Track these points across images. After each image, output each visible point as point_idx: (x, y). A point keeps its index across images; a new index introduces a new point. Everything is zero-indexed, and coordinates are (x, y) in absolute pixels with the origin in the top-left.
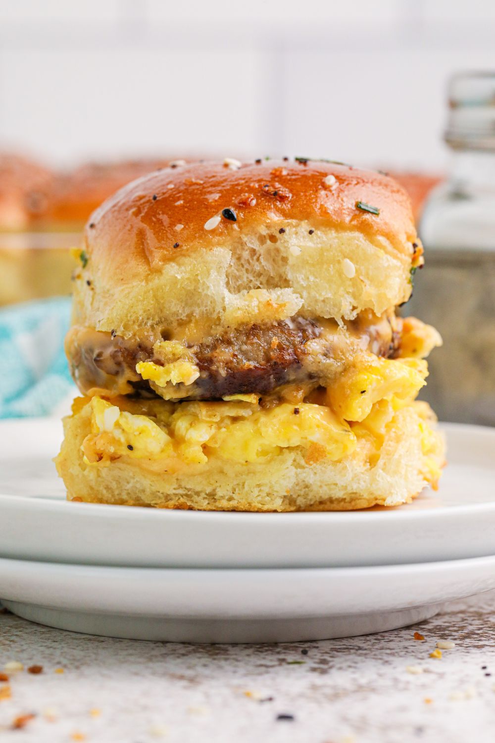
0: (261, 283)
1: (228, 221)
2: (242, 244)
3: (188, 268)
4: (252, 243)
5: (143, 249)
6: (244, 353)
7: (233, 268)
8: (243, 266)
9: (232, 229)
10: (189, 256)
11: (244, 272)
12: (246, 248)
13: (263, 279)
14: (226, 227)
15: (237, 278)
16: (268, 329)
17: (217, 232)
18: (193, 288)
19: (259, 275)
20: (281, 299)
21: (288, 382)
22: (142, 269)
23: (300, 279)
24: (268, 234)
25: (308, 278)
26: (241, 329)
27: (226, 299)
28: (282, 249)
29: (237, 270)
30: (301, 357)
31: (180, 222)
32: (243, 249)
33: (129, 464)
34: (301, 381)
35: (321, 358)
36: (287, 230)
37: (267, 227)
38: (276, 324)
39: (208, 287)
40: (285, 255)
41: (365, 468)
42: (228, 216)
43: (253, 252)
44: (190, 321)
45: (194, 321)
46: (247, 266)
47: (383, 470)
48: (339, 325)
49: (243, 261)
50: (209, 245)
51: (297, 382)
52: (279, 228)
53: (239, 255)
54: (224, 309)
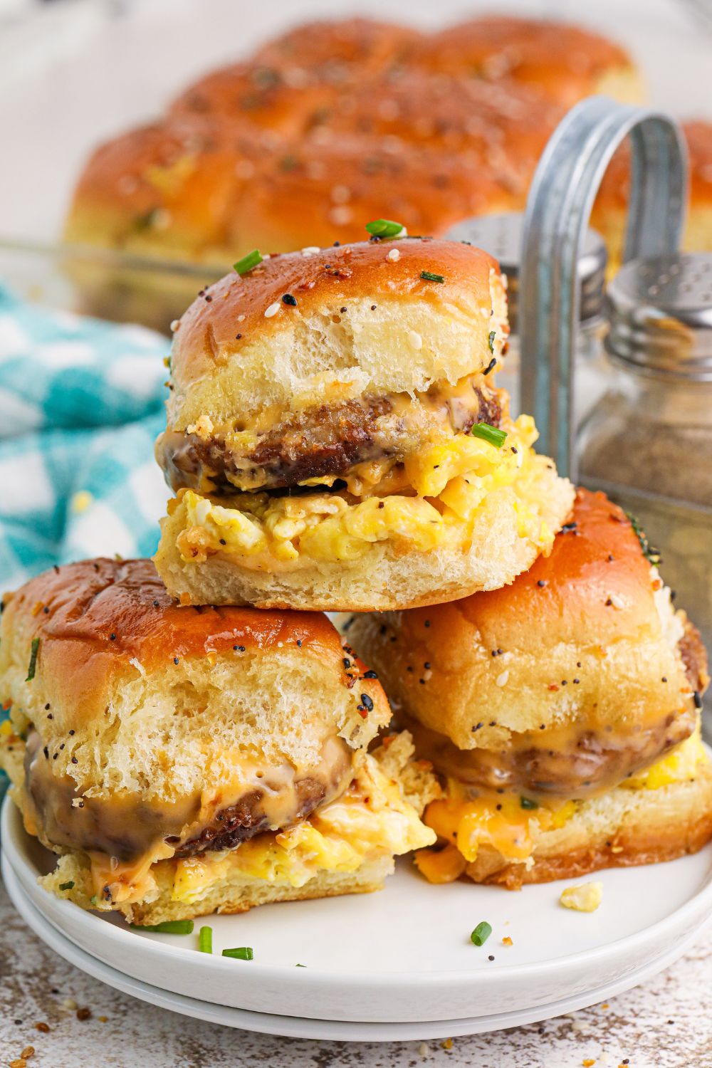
0: (330, 366)
1: (288, 306)
2: (306, 327)
3: (252, 358)
4: (316, 326)
5: (210, 345)
6: (315, 435)
7: (298, 353)
8: (309, 350)
9: (293, 314)
10: (253, 345)
11: (311, 355)
12: (310, 331)
13: (332, 361)
14: (287, 313)
15: (305, 362)
16: (337, 410)
17: (278, 318)
18: (259, 376)
19: (328, 356)
20: (348, 378)
21: (362, 461)
22: (209, 363)
23: (368, 357)
24: (331, 315)
25: (375, 355)
26: (310, 412)
27: (292, 384)
28: (346, 328)
29: (305, 355)
30: (372, 434)
31: (241, 312)
32: (307, 333)
33: (226, 561)
34: (377, 458)
35: (393, 433)
36: (348, 307)
37: (328, 307)
38: (344, 404)
39: (274, 375)
40: (348, 334)
41: (458, 557)
42: (289, 301)
43: (319, 333)
44: (262, 411)
45: (264, 409)
46: (313, 350)
47: (477, 556)
48: (411, 399)
49: (308, 345)
50: (272, 334)
51: (373, 460)
52: (339, 307)
53: (305, 339)
54: (292, 396)
